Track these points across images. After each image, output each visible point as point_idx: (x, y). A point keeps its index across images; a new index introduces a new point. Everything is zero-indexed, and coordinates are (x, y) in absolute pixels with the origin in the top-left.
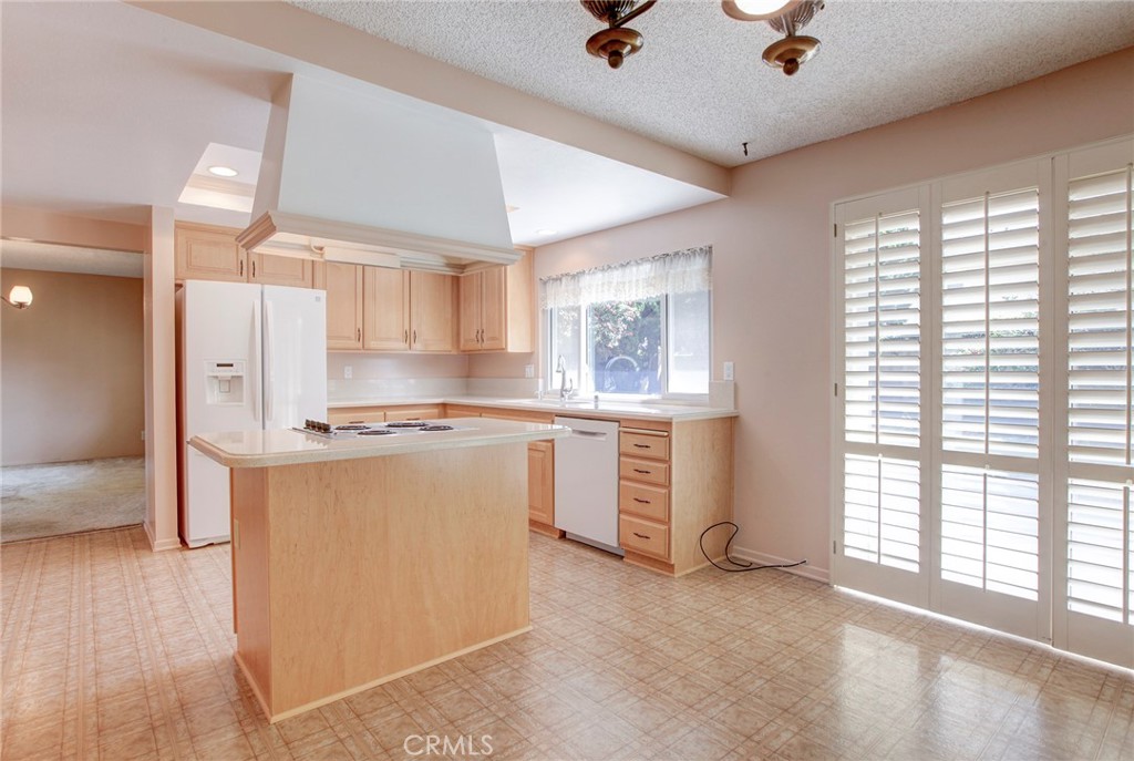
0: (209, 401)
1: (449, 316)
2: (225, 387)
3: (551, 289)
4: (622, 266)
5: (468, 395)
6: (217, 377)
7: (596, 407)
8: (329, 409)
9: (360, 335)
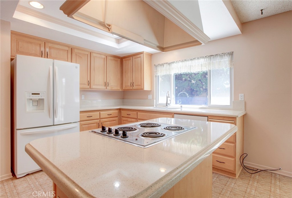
0: (27, 110)
1: (119, 77)
2: (36, 104)
3: (159, 69)
4: (191, 60)
5: (123, 105)
6: (31, 99)
7: (181, 110)
8: (80, 112)
9: (89, 83)
